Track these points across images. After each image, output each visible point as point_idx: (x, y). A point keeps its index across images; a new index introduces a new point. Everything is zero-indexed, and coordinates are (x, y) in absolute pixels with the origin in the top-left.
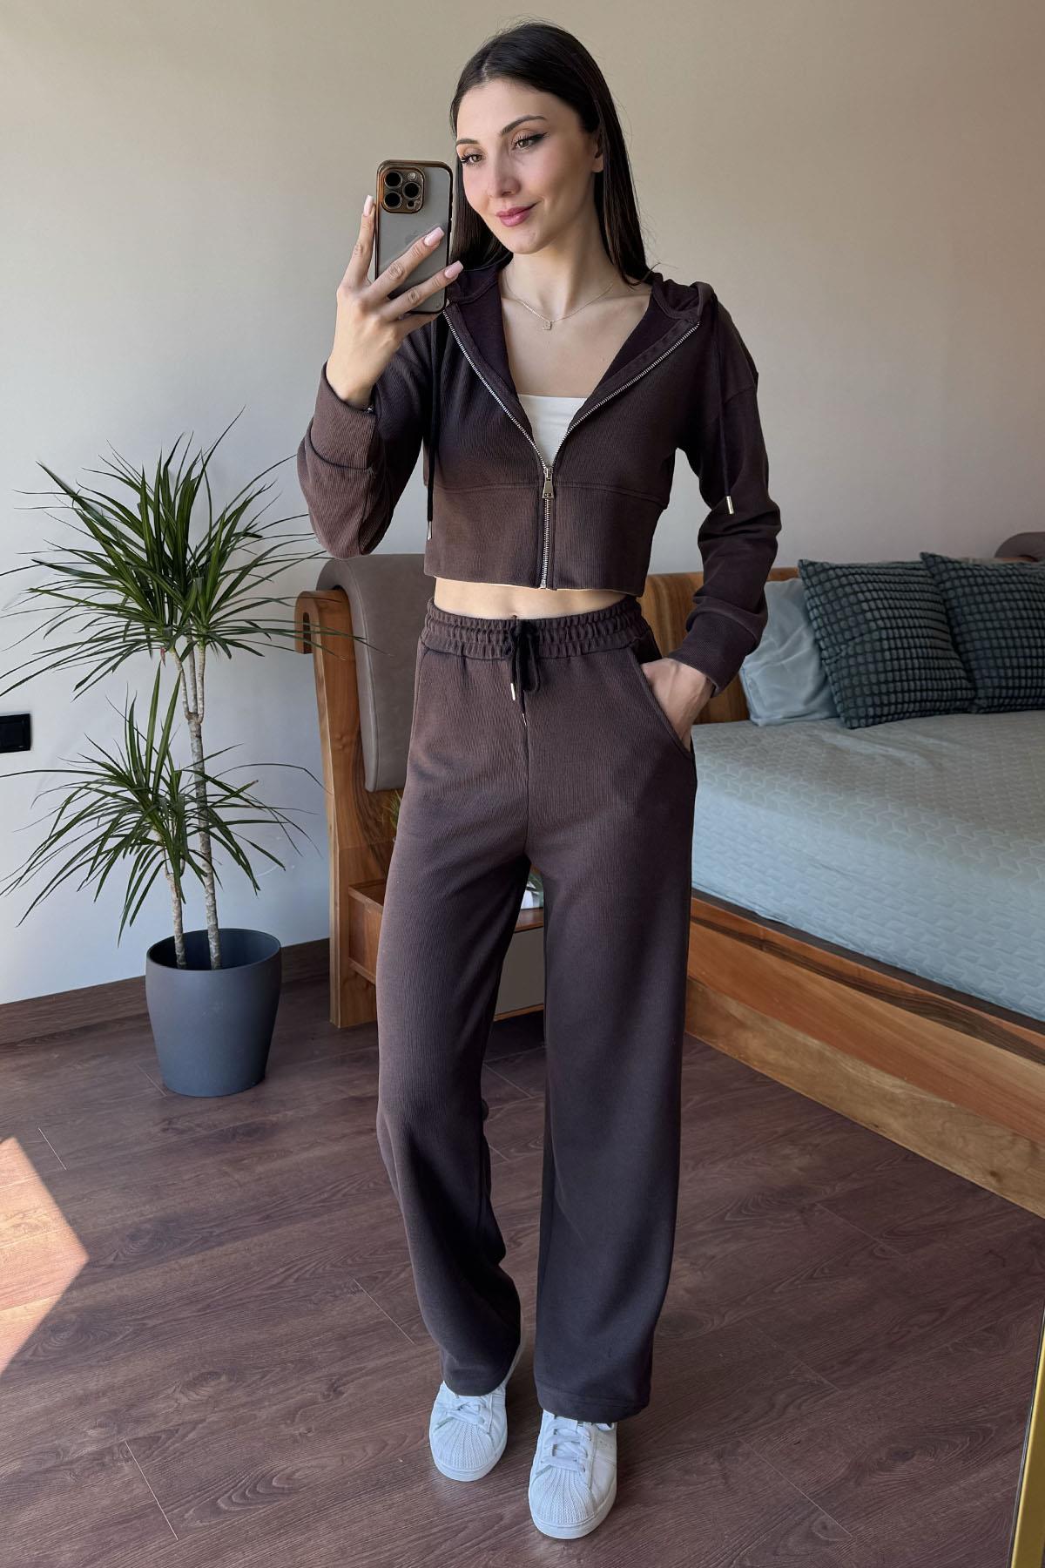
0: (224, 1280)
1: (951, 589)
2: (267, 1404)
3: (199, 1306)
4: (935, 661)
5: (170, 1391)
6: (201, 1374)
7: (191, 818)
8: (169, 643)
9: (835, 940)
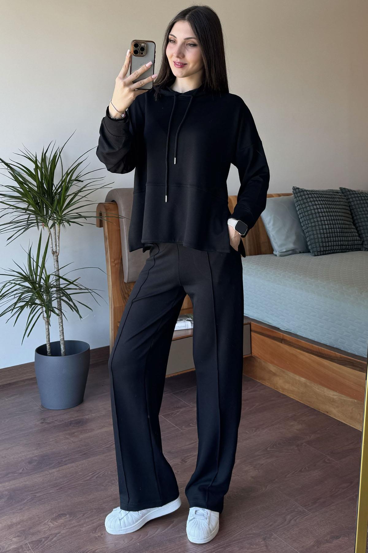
0: (67, 478)
1: (352, 202)
2: (85, 525)
3: (58, 488)
4: (345, 230)
5: (46, 521)
6: (59, 515)
7: (53, 294)
8: (45, 223)
9: (311, 337)
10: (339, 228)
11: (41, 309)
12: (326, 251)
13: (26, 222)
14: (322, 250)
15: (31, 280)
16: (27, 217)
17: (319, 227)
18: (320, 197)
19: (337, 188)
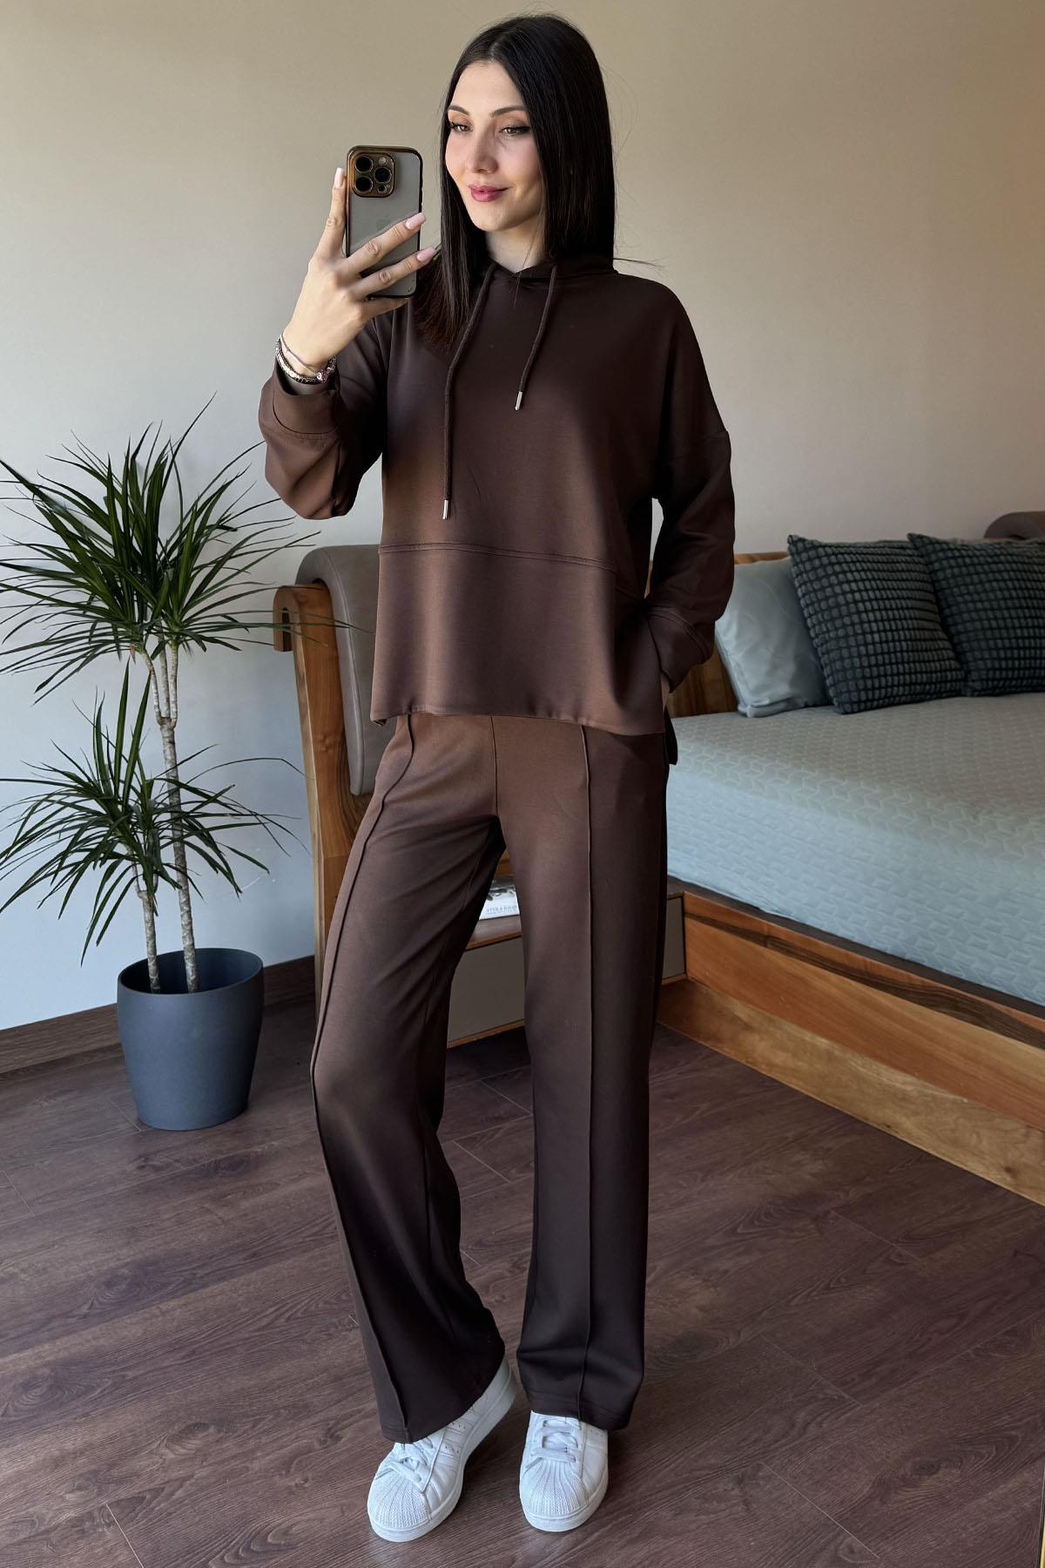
0: (209, 1325)
1: (940, 569)
2: (259, 1454)
3: (183, 1354)
4: (923, 643)
5: (154, 1446)
6: (188, 1427)
7: (163, 829)
8: (138, 643)
9: (841, 933)
10: (906, 640)
11: (131, 869)
12: (873, 700)
13: (87, 640)
14: (863, 697)
15: (102, 795)
16: (89, 628)
17: (856, 640)
18: (858, 561)
19: (902, 537)
